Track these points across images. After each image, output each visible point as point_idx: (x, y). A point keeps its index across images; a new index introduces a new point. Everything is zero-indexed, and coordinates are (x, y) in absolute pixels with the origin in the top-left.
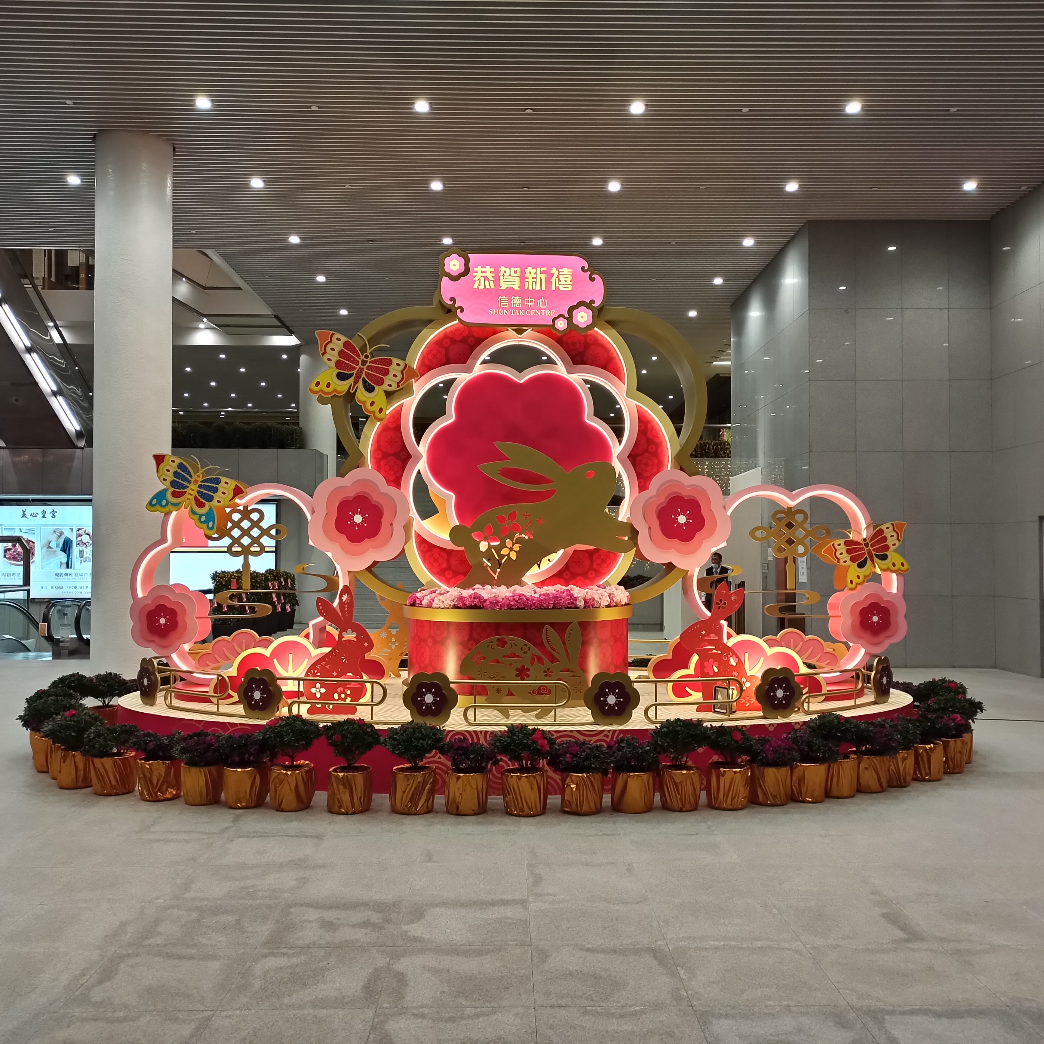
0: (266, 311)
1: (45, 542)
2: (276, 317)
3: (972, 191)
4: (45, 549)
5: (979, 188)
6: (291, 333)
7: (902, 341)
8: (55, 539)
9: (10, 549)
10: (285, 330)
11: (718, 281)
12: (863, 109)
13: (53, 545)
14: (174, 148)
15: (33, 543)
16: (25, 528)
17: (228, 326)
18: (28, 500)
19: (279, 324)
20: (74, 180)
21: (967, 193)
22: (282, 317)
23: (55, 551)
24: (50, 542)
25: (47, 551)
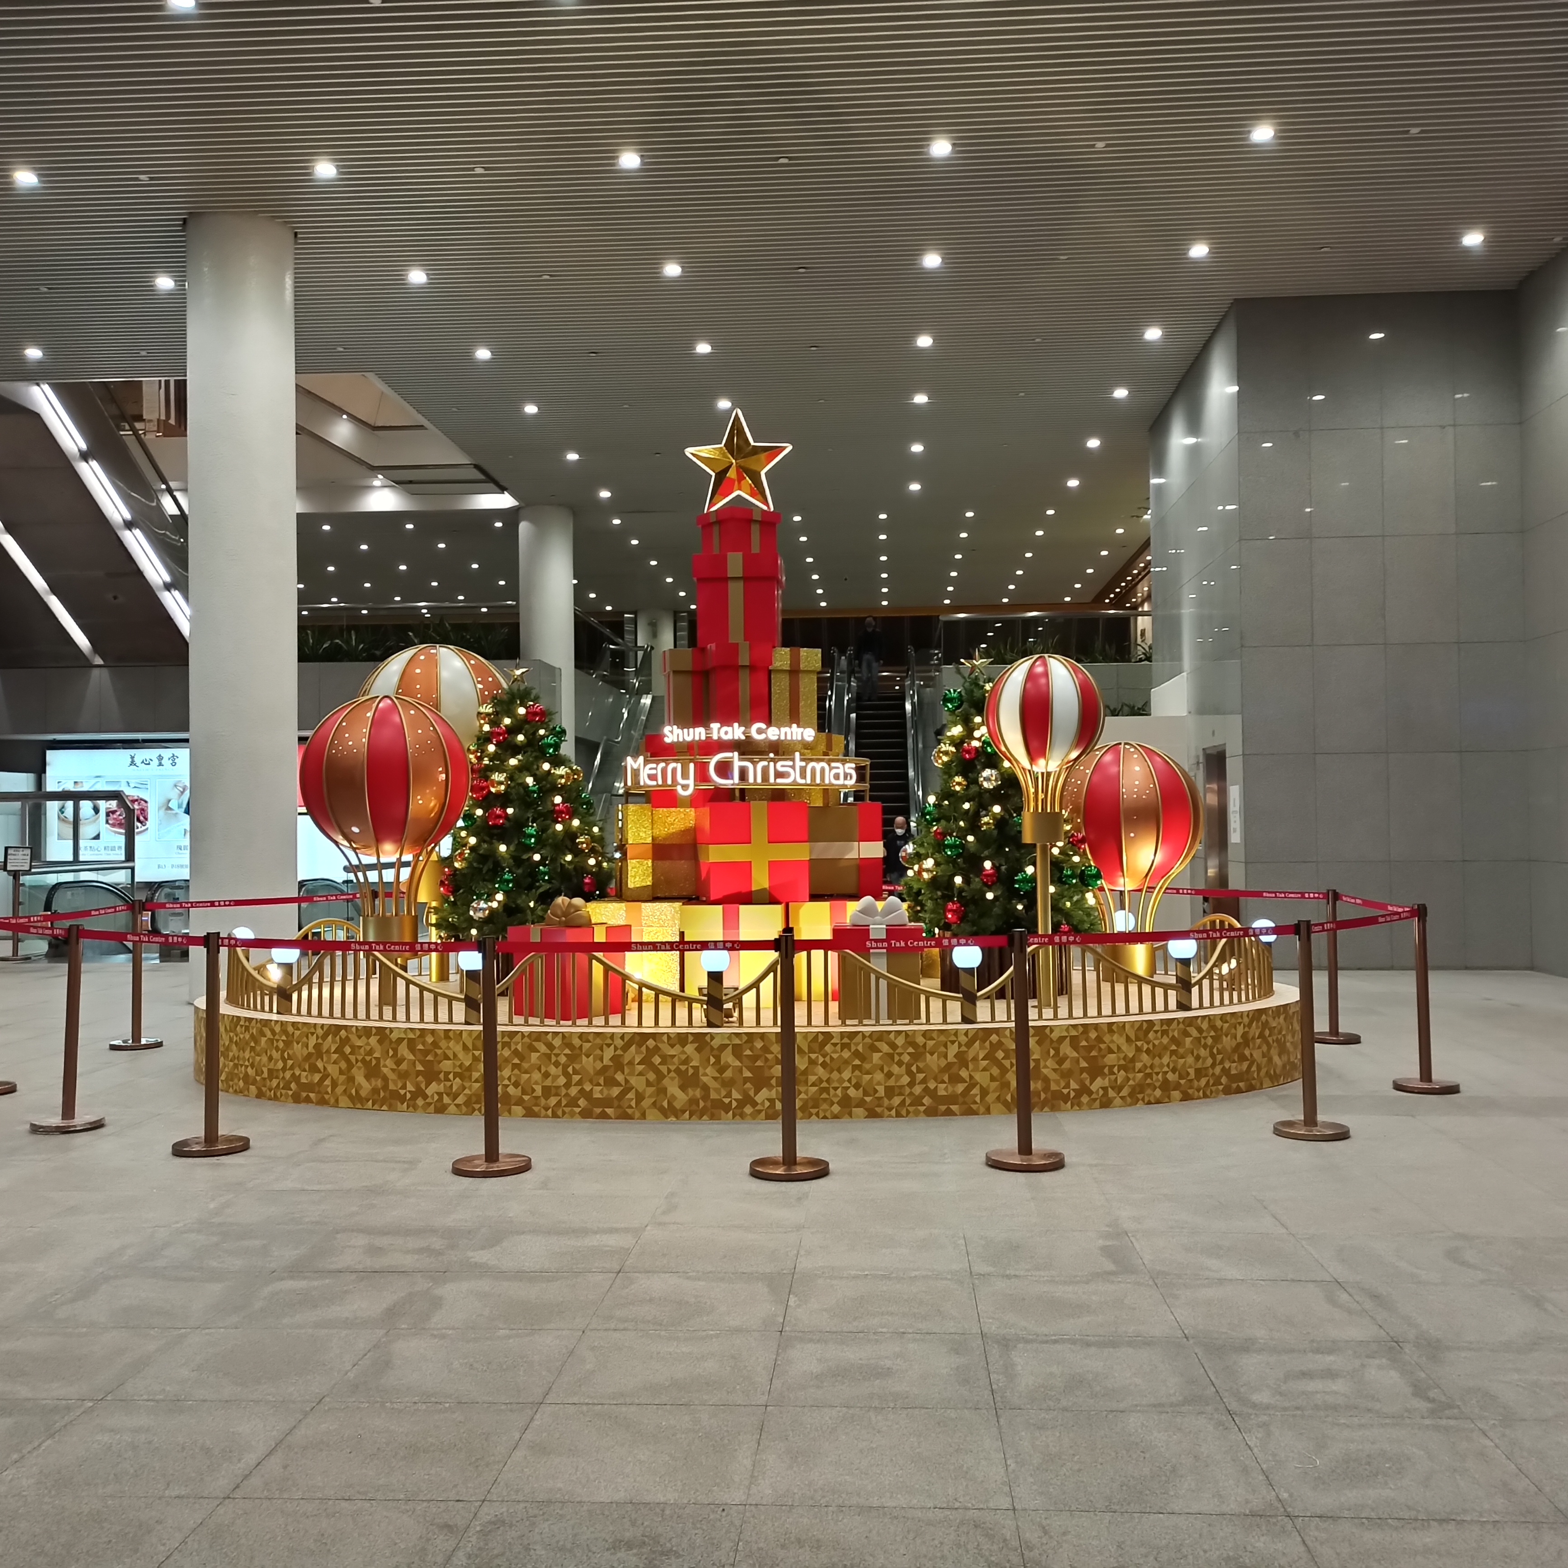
0: (462, 459)
1: (163, 800)
2: (477, 467)
3: (1477, 247)
4: (162, 811)
5: (1489, 242)
6: (502, 489)
7: (1382, 477)
8: (176, 796)
9: (114, 812)
10: (492, 485)
11: (1121, 393)
12: (1276, 137)
13: (173, 804)
14: (296, 234)
15: (146, 802)
16: (134, 781)
17: (411, 482)
18: (136, 741)
19: (482, 477)
20: (165, 283)
21: (1467, 250)
22: (486, 467)
23: (177, 813)
24: (169, 801)
25: (166, 814)
